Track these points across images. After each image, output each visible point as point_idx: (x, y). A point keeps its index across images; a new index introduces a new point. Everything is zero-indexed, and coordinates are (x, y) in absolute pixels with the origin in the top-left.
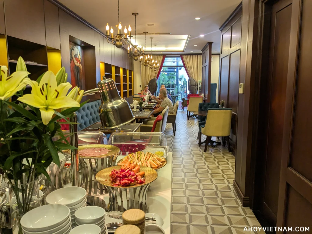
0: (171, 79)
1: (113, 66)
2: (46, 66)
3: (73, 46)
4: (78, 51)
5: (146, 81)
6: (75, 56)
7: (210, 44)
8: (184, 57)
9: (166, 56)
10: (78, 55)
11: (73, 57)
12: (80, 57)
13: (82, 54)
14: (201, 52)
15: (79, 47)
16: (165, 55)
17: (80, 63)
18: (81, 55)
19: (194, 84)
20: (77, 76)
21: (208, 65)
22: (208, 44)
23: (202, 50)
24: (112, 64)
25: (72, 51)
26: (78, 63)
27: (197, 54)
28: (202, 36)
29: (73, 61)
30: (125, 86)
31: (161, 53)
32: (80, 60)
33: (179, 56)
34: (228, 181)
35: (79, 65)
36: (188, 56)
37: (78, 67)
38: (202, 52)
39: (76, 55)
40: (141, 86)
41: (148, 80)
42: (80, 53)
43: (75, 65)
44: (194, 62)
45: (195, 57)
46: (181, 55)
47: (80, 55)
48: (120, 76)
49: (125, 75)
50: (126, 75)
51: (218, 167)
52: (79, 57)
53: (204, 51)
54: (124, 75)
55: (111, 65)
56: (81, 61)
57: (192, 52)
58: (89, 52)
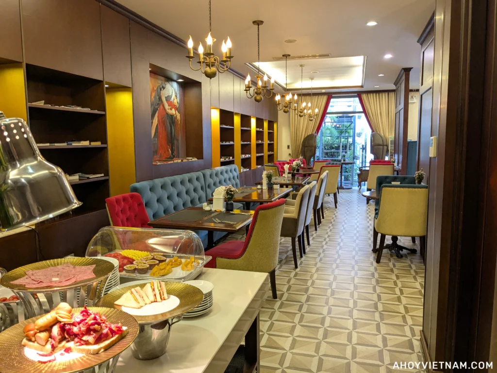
0: (343, 135)
1: (237, 114)
2: (103, 113)
3: (163, 82)
4: (172, 90)
5: (298, 138)
6: (166, 97)
7: (407, 70)
8: (364, 96)
9: (333, 95)
10: (174, 96)
11: (164, 99)
12: (176, 100)
13: (180, 96)
14: (393, 87)
15: (175, 85)
16: (330, 95)
17: (176, 109)
18: (178, 96)
19: (381, 143)
20: (170, 131)
21: (403, 110)
22: (403, 71)
23: (396, 84)
24: (235, 111)
25: (161, 90)
26: (173, 109)
27: (388, 91)
28: (388, 56)
29: (163, 106)
30: (260, 147)
31: (324, 91)
32: (176, 104)
33: (356, 94)
34: (412, 330)
35: (174, 113)
36: (372, 95)
37: (172, 116)
38: (396, 86)
39: (168, 96)
40: (290, 147)
41: (302, 136)
42: (176, 93)
43: (167, 114)
44: (382, 104)
45: (384, 97)
46: (359, 94)
47: (176, 96)
48: (250, 131)
49: (261, 130)
50: (263, 129)
51: (399, 300)
52: (174, 99)
53: (398, 86)
54: (258, 129)
55: (233, 113)
56: (178, 106)
57: (377, 87)
58: (192, 92)
